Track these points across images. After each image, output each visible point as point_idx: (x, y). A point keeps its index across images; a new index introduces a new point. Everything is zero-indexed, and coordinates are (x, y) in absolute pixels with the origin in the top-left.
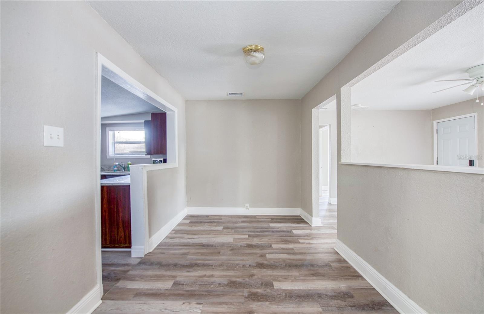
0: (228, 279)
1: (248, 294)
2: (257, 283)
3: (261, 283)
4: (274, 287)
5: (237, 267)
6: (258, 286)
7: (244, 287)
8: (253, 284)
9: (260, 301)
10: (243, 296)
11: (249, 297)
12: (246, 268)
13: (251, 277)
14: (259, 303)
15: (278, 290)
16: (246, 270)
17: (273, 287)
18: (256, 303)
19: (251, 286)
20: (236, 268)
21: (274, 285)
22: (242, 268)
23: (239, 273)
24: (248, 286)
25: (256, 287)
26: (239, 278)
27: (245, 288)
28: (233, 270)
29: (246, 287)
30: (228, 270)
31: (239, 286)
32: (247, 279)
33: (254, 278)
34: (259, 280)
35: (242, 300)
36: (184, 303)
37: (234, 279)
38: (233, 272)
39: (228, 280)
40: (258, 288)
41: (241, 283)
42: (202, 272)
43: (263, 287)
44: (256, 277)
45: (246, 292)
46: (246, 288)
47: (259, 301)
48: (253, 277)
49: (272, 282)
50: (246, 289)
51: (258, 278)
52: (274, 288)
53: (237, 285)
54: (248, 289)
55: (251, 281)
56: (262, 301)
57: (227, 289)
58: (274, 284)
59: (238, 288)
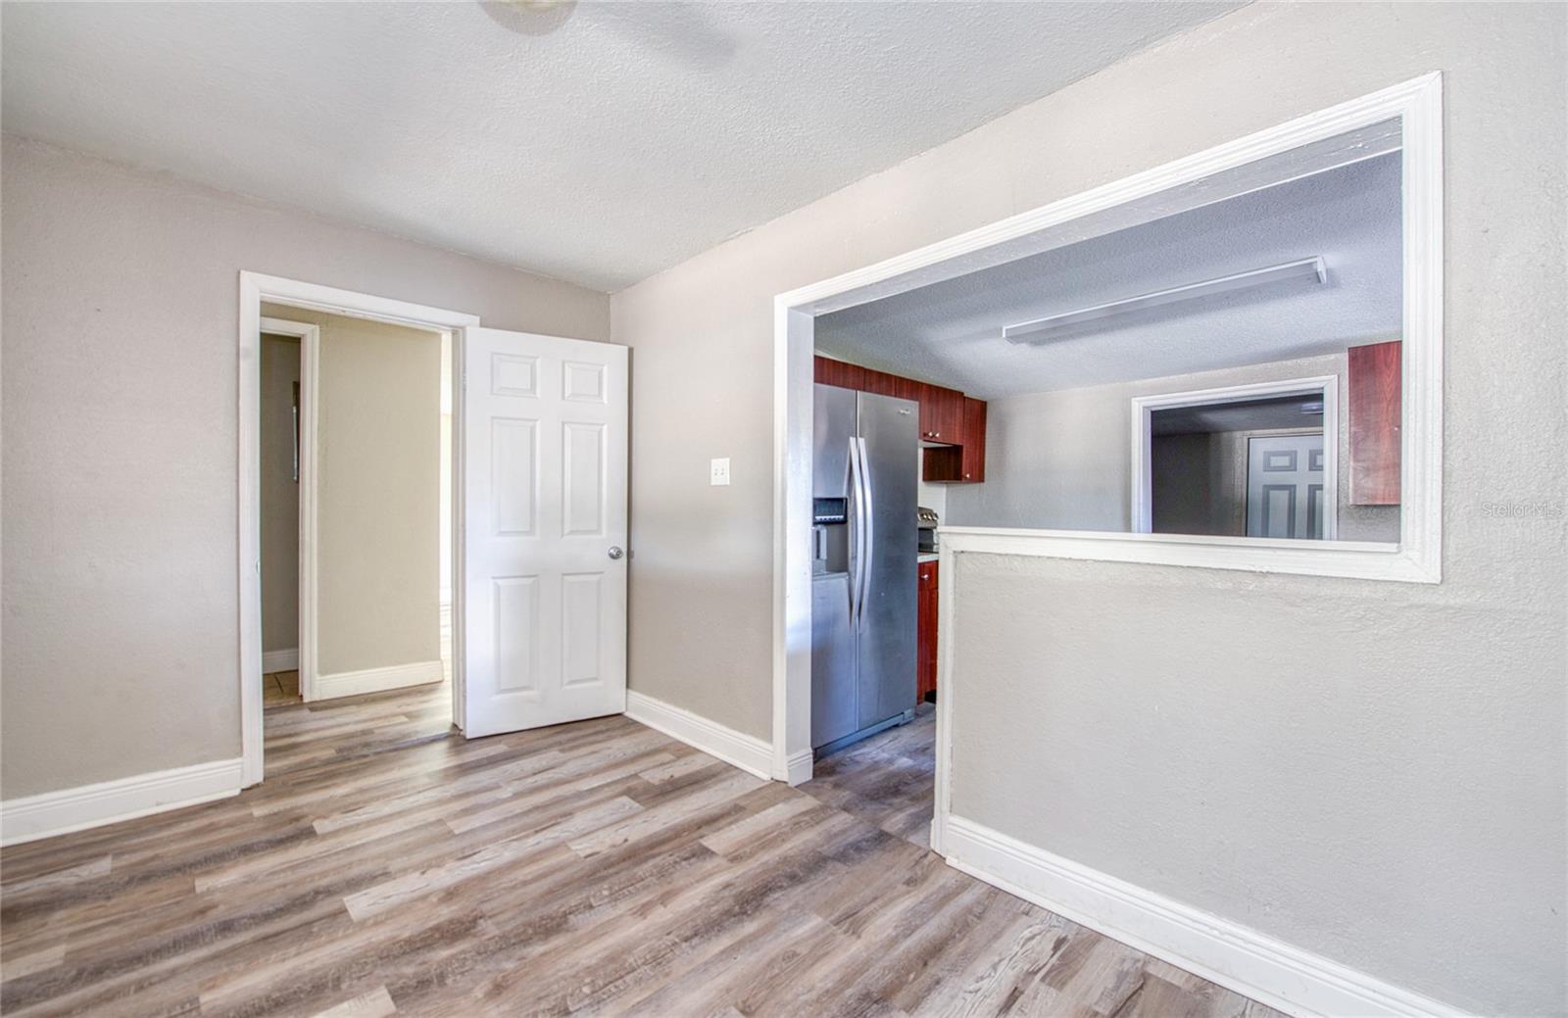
0: (579, 933)
1: (480, 928)
2: (462, 973)
3: (449, 981)
4: (390, 992)
5: (586, 990)
6: (457, 965)
7: (503, 937)
8: (476, 961)
9: (431, 929)
10: (490, 917)
11: (470, 922)
12: (544, 1005)
13: (499, 979)
14: (432, 924)
15: (371, 987)
16: (540, 999)
17: (392, 987)
18: (442, 919)
19: (484, 953)
20: (587, 980)
21: (388, 998)
22: (564, 998)
23: (559, 971)
24: (491, 948)
25: (463, 956)
26: (544, 954)
27: (500, 937)
28: (590, 970)
29: (496, 942)
30: (611, 959)
31: (525, 931)
32: (510, 966)
33: (482, 984)
34: (460, 985)
35: (486, 907)
36: (626, 840)
37: (558, 941)
38: (585, 962)
39: (576, 930)
40: (453, 956)
41: (525, 941)
42: (688, 906)
43: (433, 972)
44: (479, 993)
45: (489, 928)
46: (497, 938)
47: (437, 928)
48: (491, 987)
49: (397, 1007)
50: (493, 938)
51: (466, 992)
52: (387, 986)
53: (530, 931)
54: (490, 939)
55: (491, 966)
56: (425, 932)
57: (554, 908)
58: (392, 1003)
59: (524, 925)
